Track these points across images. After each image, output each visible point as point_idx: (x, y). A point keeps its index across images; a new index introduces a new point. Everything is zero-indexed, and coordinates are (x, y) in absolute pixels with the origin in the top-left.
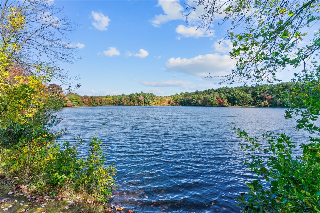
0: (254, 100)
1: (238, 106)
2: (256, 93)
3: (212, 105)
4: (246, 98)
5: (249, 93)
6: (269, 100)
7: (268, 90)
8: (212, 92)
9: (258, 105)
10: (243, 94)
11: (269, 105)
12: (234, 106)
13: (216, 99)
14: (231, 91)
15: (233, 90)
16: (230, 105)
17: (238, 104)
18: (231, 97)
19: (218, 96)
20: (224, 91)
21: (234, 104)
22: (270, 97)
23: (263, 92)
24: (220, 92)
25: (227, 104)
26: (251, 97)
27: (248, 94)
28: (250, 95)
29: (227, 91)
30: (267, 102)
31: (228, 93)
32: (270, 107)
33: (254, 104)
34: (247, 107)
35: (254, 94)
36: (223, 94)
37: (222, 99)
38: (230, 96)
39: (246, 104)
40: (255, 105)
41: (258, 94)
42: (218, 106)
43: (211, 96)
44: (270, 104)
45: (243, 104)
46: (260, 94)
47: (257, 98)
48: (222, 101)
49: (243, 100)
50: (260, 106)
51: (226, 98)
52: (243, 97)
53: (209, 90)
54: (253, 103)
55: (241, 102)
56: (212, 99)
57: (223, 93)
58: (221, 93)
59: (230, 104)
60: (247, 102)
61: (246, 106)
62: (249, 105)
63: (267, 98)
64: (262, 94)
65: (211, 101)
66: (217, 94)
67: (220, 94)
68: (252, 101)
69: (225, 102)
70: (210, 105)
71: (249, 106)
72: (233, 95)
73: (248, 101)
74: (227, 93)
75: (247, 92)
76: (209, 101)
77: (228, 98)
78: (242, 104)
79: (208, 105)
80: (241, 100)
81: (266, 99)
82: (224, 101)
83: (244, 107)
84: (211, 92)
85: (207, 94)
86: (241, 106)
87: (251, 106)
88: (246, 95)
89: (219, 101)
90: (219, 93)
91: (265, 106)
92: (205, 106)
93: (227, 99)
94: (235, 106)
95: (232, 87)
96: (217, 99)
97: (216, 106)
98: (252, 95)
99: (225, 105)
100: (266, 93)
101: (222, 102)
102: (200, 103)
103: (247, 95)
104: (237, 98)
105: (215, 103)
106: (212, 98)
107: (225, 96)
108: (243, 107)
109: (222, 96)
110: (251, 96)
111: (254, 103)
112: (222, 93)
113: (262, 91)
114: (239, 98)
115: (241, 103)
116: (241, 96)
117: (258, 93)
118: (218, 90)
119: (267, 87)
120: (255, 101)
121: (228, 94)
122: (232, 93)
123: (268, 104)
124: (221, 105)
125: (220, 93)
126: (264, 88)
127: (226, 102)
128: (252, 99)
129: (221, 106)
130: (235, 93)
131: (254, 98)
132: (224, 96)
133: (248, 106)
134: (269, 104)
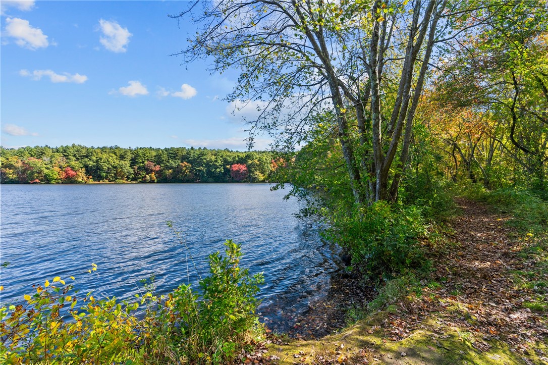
0: (134, 171)
1: (108, 182)
2: (137, 160)
3: (47, 180)
4: (122, 168)
5: (126, 159)
6: (157, 172)
7: (155, 156)
8: (47, 153)
9: (141, 180)
10: (115, 160)
11: (156, 181)
12: (99, 183)
13: (57, 169)
14: (92, 153)
15: (95, 152)
16: (91, 181)
17: (106, 178)
18: (94, 166)
19: (62, 162)
20: (75, 153)
21: (99, 178)
22: (158, 168)
23: (148, 160)
24: (66, 154)
25: (85, 179)
26: (130, 167)
27: (125, 161)
28: (127, 163)
29: (83, 154)
30: (153, 175)
31: (87, 157)
32: (158, 182)
33: (134, 179)
34: (123, 183)
35: (133, 162)
36: (74, 158)
37: (73, 168)
38: (91, 162)
39: (121, 179)
40: (136, 180)
41: (140, 163)
42: (62, 183)
43: (46, 162)
44: (159, 178)
45: (117, 179)
46: (143, 162)
47: (139, 168)
48: (73, 173)
49: (116, 171)
50: (144, 182)
51: (82, 168)
52: (116, 167)
53: (36, 147)
54: (133, 176)
55: (113, 175)
56: (47, 168)
57: (74, 156)
58: (70, 157)
59: (91, 178)
60: (123, 176)
61: (121, 181)
62: (127, 180)
63: (153, 168)
64: (146, 162)
65: (46, 171)
66: (59, 158)
67: (67, 159)
68: (131, 174)
69: (80, 174)
70: (42, 180)
71: (127, 182)
72: (97, 161)
73: (125, 173)
74: (84, 156)
75: (122, 157)
76: (40, 172)
77: (86, 167)
78: (114, 179)
79: (37, 181)
80: (113, 171)
81: (152, 171)
82: (78, 172)
83: (119, 183)
84: (43, 153)
85: (32, 156)
86: (113, 182)
87: (129, 181)
88: (121, 164)
89: (66, 172)
90: (65, 156)
91: (152, 182)
92: (26, 183)
93: (84, 169)
94: (101, 182)
95: (94, 146)
96: (60, 168)
97: (58, 183)
98: (132, 163)
99: (80, 180)
100: (152, 162)
101: (74, 176)
102: (12, 176)
103: (122, 162)
104: (104, 168)
105: (55, 177)
106: (48, 166)
107: (80, 163)
108: (116, 183)
109: (73, 163)
110: (129, 165)
111: (135, 176)
112: (72, 157)
113: (146, 158)
114: (108, 168)
115: (112, 177)
116: (113, 164)
117: (141, 161)
118: (61, 150)
119: (153, 152)
120: (136, 174)
121: (86, 159)
122: (94, 158)
123: (155, 178)
124: (70, 180)
125: (67, 156)
126: (149, 153)
127: (81, 176)
128: (132, 171)
129: (72, 182)
130: (101, 159)
131: (134, 169)
132: (76, 162)
133: (125, 182)
134: (157, 178)
